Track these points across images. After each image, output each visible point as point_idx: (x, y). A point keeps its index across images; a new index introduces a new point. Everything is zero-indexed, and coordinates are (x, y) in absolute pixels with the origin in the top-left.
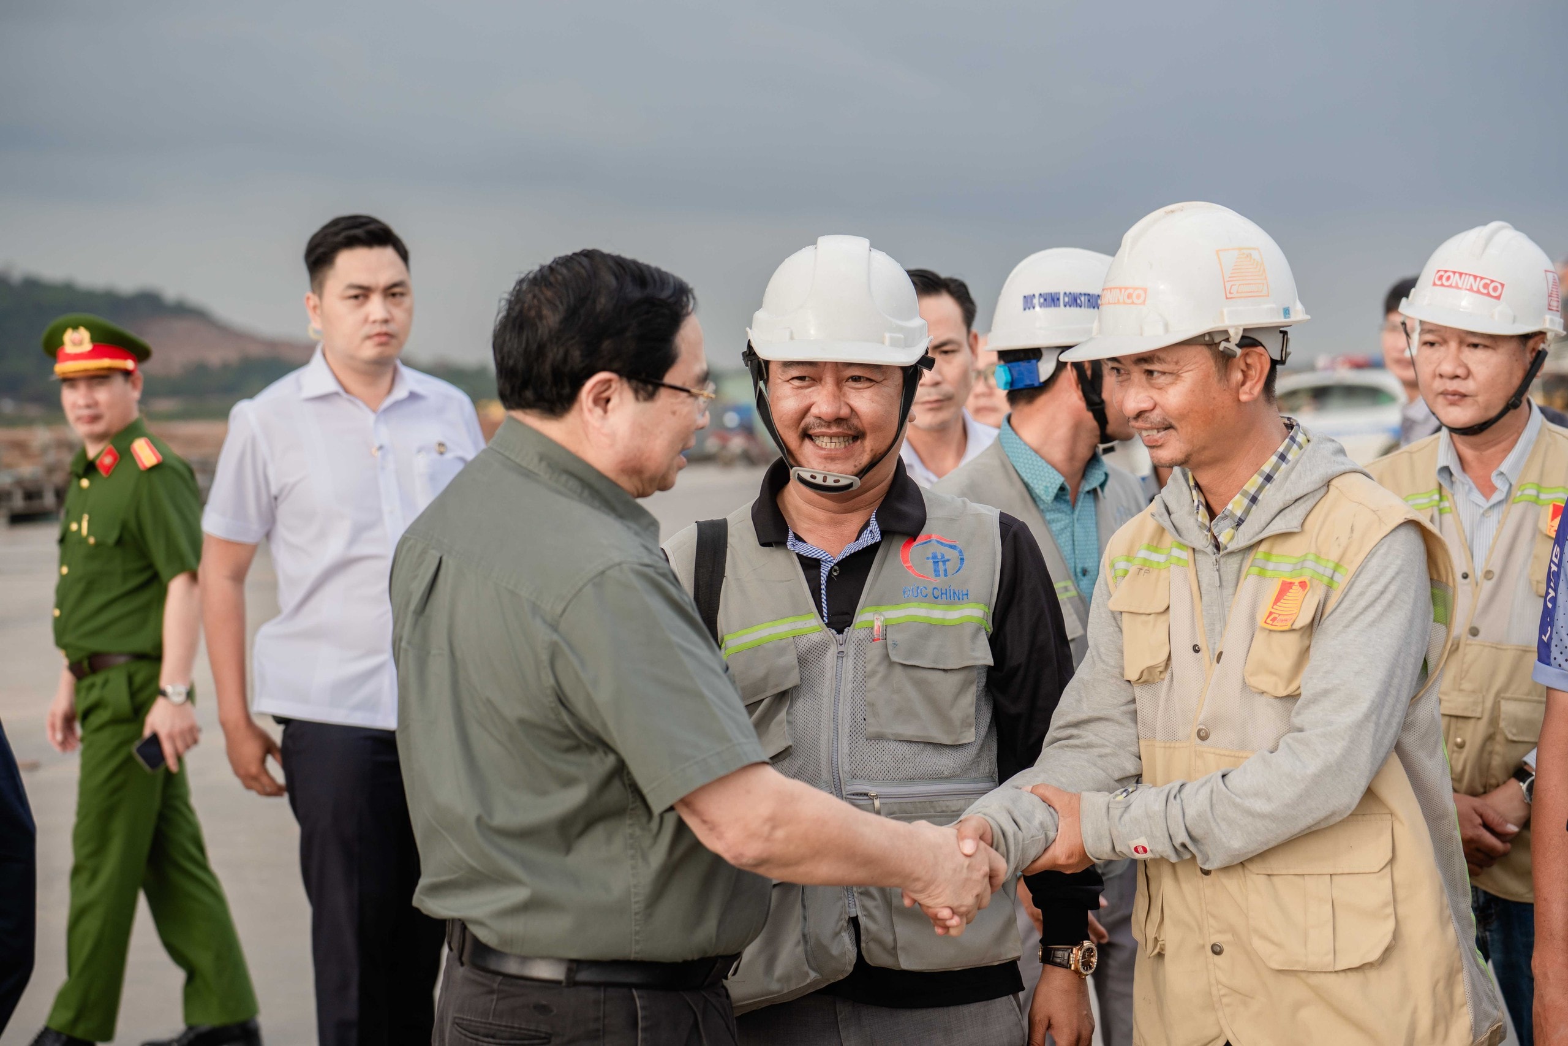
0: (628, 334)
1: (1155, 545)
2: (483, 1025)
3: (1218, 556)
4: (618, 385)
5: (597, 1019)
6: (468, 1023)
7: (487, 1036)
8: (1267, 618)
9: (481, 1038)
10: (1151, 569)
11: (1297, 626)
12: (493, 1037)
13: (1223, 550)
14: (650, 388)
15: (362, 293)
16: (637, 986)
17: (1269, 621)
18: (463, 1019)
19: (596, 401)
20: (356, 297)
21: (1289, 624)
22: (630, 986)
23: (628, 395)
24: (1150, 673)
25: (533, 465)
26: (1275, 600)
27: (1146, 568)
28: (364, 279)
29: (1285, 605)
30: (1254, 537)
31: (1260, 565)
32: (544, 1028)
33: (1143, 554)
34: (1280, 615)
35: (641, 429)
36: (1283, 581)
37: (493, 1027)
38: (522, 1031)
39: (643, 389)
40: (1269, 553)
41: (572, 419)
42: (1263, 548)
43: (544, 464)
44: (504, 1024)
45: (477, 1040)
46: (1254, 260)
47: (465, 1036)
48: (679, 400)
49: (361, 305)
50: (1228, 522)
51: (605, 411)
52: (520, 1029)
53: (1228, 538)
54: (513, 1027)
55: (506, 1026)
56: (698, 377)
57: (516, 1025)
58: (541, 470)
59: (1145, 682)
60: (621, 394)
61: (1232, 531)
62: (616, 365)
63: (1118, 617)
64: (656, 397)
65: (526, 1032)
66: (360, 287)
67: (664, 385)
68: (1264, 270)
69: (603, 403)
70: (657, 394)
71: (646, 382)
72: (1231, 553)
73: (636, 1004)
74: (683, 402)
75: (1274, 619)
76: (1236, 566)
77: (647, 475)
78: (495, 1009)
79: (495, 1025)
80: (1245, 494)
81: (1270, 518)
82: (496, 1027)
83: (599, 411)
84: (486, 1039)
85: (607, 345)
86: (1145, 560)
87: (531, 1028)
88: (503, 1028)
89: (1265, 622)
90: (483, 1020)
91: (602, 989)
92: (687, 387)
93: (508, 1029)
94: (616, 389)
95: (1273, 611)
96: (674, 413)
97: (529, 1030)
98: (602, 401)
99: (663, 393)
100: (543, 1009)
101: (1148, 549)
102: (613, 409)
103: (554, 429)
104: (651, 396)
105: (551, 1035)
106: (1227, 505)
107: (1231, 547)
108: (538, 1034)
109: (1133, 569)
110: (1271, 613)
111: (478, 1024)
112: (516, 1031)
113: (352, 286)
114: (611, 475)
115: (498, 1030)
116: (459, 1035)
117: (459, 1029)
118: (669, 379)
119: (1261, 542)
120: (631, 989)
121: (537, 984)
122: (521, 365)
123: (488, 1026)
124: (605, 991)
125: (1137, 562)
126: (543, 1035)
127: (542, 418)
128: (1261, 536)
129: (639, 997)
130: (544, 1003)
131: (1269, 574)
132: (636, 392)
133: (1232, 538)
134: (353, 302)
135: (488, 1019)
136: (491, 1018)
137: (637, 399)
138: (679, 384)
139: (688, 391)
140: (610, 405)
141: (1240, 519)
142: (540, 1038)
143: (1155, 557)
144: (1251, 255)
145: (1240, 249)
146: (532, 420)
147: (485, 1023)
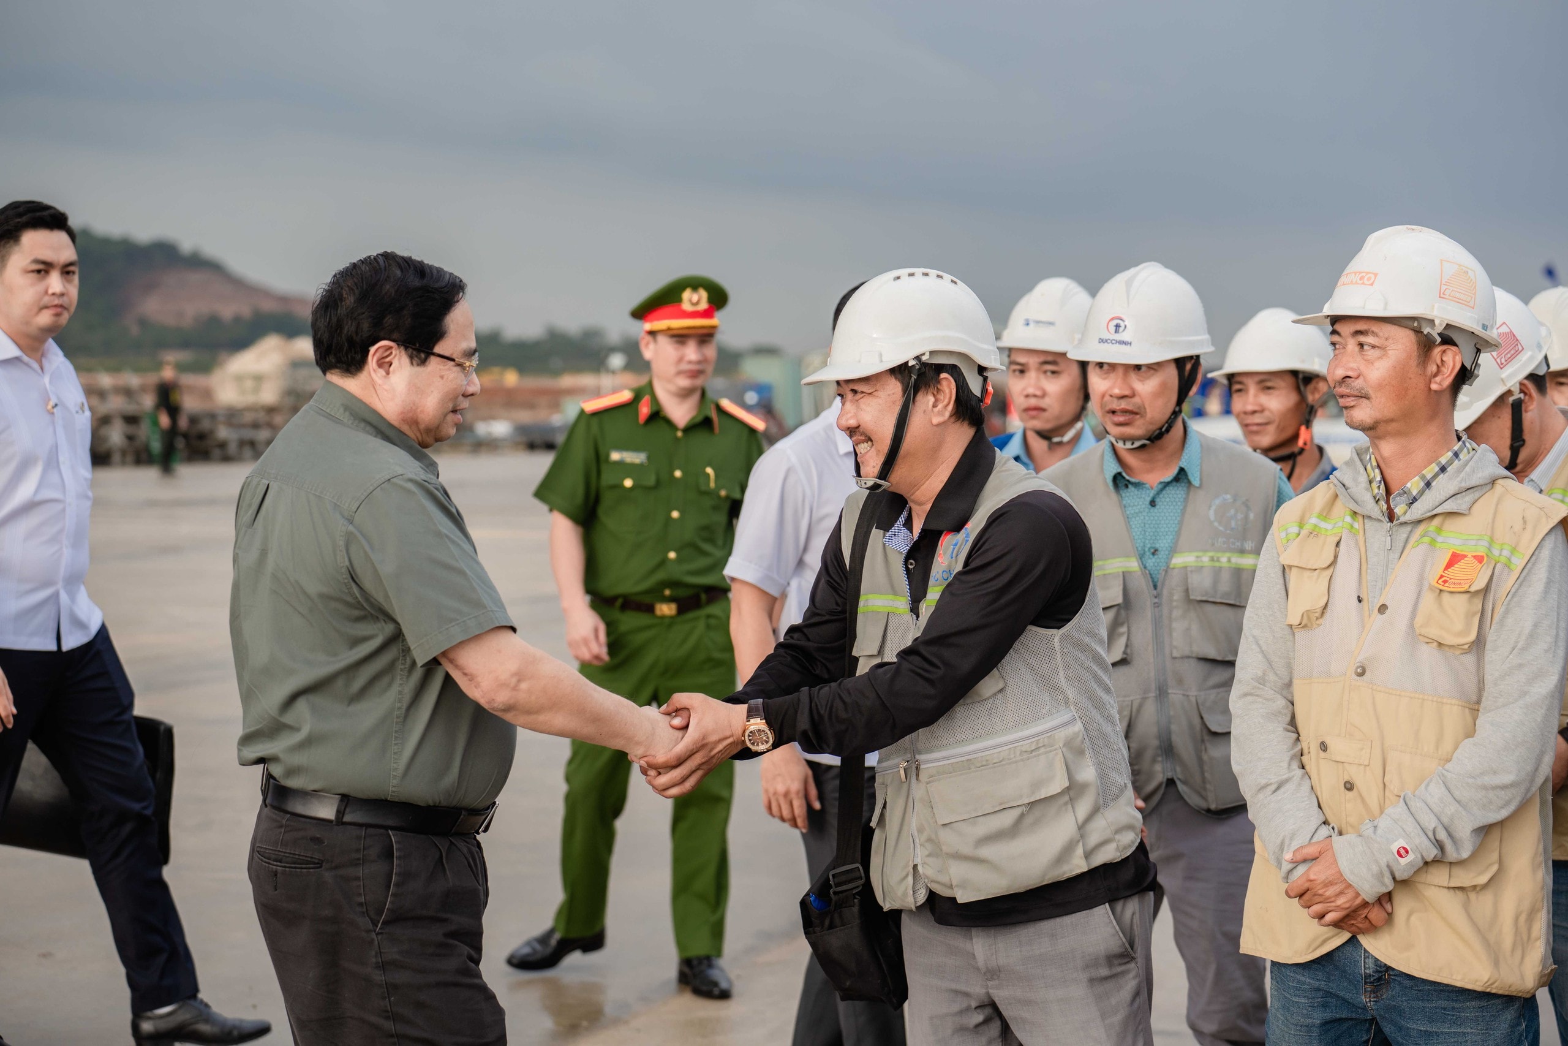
0: (405, 312)
1: (1324, 515)
2: (273, 852)
3: (1392, 525)
4: (398, 352)
5: (358, 850)
6: (264, 850)
7: (276, 861)
8: (1439, 579)
9: (272, 862)
10: (1319, 535)
11: (1473, 589)
12: (280, 862)
13: (1397, 520)
14: (423, 356)
15: (43, 268)
16: (393, 828)
17: (1440, 582)
18: (262, 848)
19: (380, 364)
20: (39, 271)
21: (1467, 586)
22: (386, 828)
23: (405, 360)
24: (1309, 619)
25: (340, 414)
26: (1446, 566)
27: (1316, 533)
28: (48, 255)
29: (1453, 571)
30: (1426, 513)
31: (1432, 536)
32: (317, 856)
33: (1313, 520)
34: (1451, 579)
35: (415, 388)
36: (1453, 552)
37: (280, 853)
38: (301, 858)
39: (416, 356)
40: (1440, 528)
41: (363, 376)
42: (1437, 521)
43: (347, 413)
44: (288, 851)
45: (269, 863)
46: (1470, 277)
47: (262, 860)
48: (446, 367)
49: (44, 278)
50: (1404, 498)
51: (388, 373)
52: (299, 855)
53: (1403, 511)
54: (295, 854)
55: (290, 853)
56: (465, 351)
57: (297, 853)
58: (346, 418)
59: (1305, 626)
60: (399, 359)
61: (1406, 507)
62: (395, 335)
63: (1287, 570)
64: (427, 363)
65: (304, 858)
66: (44, 263)
67: (434, 354)
68: (1475, 287)
69: (386, 366)
70: (428, 360)
71: (419, 351)
72: (1405, 523)
73: (392, 840)
74: (449, 369)
75: (1445, 582)
76: (1405, 536)
77: (422, 427)
78: (282, 838)
79: (282, 852)
80: (1423, 477)
81: (1444, 499)
82: (283, 854)
83: (382, 372)
84: (275, 863)
85: (389, 320)
86: (1316, 526)
87: (307, 855)
88: (287, 855)
89: (1437, 582)
90: (274, 849)
91: (364, 828)
92: (454, 357)
93: (291, 856)
94: (395, 356)
95: (1444, 574)
96: (442, 377)
97: (306, 857)
98: (384, 364)
99: (433, 360)
100: (316, 840)
101: (1318, 517)
102: (394, 371)
103: (352, 385)
104: (423, 362)
105: (322, 861)
106: (1406, 484)
107: (1402, 519)
108: (313, 860)
109: (1304, 532)
110: (1442, 576)
111: (271, 852)
112: (297, 857)
113: (37, 261)
114: (395, 423)
115: (284, 856)
116: (258, 860)
117: (259, 856)
118: (438, 349)
119: (1435, 516)
120: (387, 830)
121: (315, 821)
122: (326, 335)
123: (277, 853)
124: (366, 829)
125: (1308, 527)
126: (316, 861)
127: (342, 376)
128: (1435, 512)
129: (393, 835)
130: (318, 836)
131: (1438, 545)
132: (411, 358)
133: (1405, 513)
134: (35, 275)
135: (277, 847)
136: (279, 847)
137: (412, 363)
138: (447, 354)
139: (453, 360)
140: (392, 368)
141: (1414, 498)
142: (314, 863)
143: (1323, 525)
144: (1467, 272)
145: (1460, 265)
146: (335, 378)
147: (275, 850)
